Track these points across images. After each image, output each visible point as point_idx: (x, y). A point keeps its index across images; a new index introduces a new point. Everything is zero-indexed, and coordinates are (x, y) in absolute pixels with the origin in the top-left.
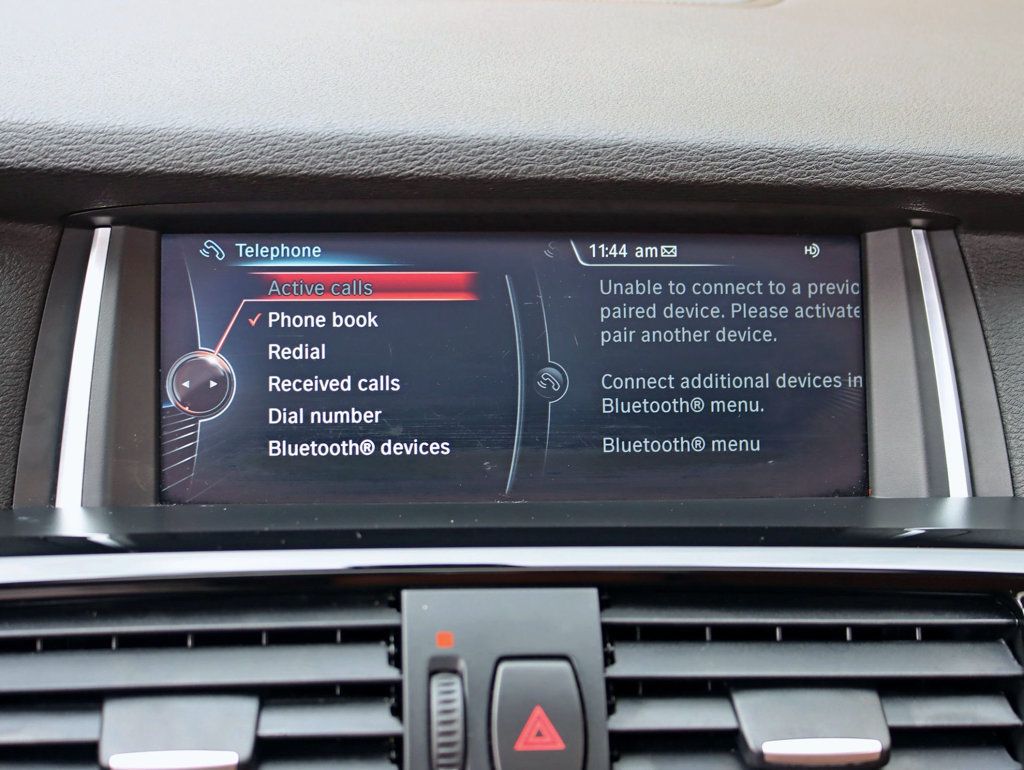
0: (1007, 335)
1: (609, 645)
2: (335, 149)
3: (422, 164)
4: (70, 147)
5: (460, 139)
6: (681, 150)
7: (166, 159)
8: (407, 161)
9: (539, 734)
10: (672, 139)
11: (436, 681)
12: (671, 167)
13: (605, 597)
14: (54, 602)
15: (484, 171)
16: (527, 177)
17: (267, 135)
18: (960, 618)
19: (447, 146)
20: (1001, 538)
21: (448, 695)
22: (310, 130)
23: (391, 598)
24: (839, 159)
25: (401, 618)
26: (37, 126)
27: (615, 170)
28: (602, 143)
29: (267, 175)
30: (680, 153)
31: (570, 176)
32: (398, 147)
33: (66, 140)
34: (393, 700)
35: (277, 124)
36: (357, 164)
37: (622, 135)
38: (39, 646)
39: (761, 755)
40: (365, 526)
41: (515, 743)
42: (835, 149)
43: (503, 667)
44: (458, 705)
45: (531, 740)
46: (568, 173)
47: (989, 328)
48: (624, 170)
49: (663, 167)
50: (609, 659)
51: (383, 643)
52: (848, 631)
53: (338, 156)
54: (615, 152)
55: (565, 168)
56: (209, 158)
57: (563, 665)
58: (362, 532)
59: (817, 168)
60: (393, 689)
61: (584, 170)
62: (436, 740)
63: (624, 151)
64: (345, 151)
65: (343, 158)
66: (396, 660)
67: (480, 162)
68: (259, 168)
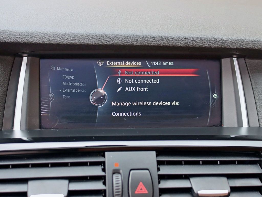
0: (257, 85)
1: (158, 166)
2: (87, 37)
3: (109, 41)
4: (17, 37)
5: (119, 35)
6: (176, 38)
7: (43, 40)
8: (105, 41)
9: (141, 189)
10: (174, 35)
11: (114, 175)
12: (173, 42)
13: (157, 153)
14: (15, 155)
15: (125, 43)
16: (136, 45)
17: (69, 34)
18: (247, 158)
19: (116, 37)
20: (255, 138)
21: (118, 179)
22: (80, 32)
23: (102, 154)
24: (216, 40)
25: (105, 159)
26: (9, 31)
27: (159, 43)
28: (155, 36)
29: (69, 44)
30: (176, 39)
31: (147, 45)
32: (103, 37)
33: (16, 35)
34: (103, 180)
35: (72, 31)
36: (92, 41)
37: (160, 34)
38: (10, 167)
39: (198, 194)
40: (95, 135)
41: (135, 191)
42: (215, 38)
43: (132, 172)
44: (120, 182)
45: (139, 191)
46: (147, 44)
47: (253, 83)
48: (161, 43)
49: (171, 42)
50: (159, 169)
51: (100, 166)
52: (219, 162)
53: (87, 39)
54: (159, 38)
55: (146, 43)
56: (54, 39)
57: (147, 171)
58: (95, 137)
59: (210, 43)
60: (103, 178)
61: (151, 43)
62: (115, 191)
63: (161, 38)
64: (89, 38)
65: (89, 40)
66: (104, 170)
67: (124, 41)
68: (67, 42)
